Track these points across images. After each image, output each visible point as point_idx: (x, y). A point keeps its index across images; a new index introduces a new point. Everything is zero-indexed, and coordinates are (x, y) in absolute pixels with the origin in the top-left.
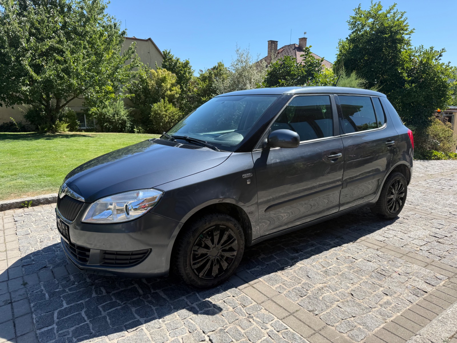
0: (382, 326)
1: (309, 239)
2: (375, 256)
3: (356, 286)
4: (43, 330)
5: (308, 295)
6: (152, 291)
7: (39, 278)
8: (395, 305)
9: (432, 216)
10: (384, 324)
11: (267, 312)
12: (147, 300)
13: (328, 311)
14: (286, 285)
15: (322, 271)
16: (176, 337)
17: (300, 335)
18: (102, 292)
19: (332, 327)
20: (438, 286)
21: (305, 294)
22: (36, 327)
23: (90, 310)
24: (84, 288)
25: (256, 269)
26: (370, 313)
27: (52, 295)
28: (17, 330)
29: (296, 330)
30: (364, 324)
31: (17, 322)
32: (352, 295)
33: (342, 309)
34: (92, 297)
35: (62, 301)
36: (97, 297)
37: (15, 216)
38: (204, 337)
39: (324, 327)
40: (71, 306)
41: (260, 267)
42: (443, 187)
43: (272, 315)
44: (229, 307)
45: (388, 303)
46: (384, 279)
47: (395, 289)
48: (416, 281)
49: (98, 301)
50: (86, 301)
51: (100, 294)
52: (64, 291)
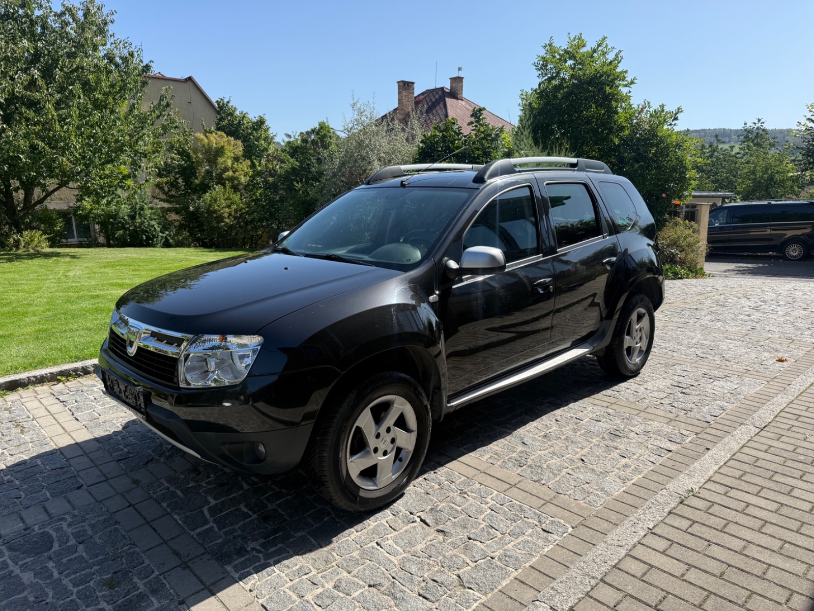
0: (622, 490)
2: (604, 415)
3: (585, 450)
5: (529, 464)
9: (674, 361)
10: (625, 488)
13: (558, 478)
17: (529, 507)
19: (565, 496)
20: (683, 443)
21: (525, 463)
22: (186, 528)
23: (250, 504)
26: (607, 478)
27: (186, 491)
29: (522, 502)
30: (602, 489)
31: (155, 525)
33: (574, 476)
34: (245, 489)
35: (206, 497)
36: (251, 488)
37: (55, 394)
39: (555, 496)
40: (222, 501)
44: (433, 484)
45: (626, 466)
46: (619, 440)
47: (633, 450)
48: (657, 439)
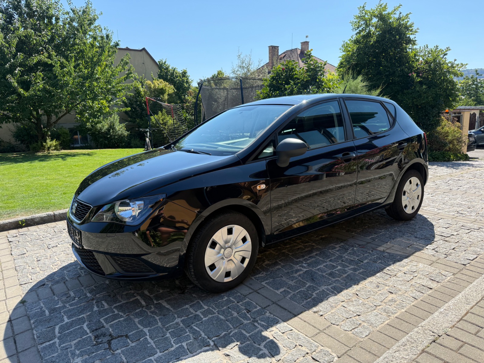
0: (386, 323)
1: (314, 244)
2: (381, 257)
3: (361, 287)
4: (44, 345)
5: (313, 297)
6: (155, 302)
7: (38, 296)
8: (400, 303)
9: (439, 216)
10: (389, 321)
11: (272, 315)
12: (150, 311)
13: (332, 311)
14: (290, 289)
15: (326, 274)
16: (180, 344)
17: (304, 336)
18: (104, 305)
19: (337, 326)
20: (443, 282)
21: (310, 296)
22: (37, 342)
23: (92, 323)
24: (85, 303)
25: (260, 275)
26: (375, 311)
27: (53, 311)
28: (18, 346)
29: (300, 331)
30: (369, 321)
31: (17, 338)
32: (357, 295)
33: (347, 309)
34: (94, 311)
35: (63, 316)
36: (99, 310)
37: (9, 236)
38: (209, 342)
39: (329, 326)
40: (72, 321)
41: (265, 273)
42: (452, 188)
43: (277, 318)
44: (233, 312)
45: (393, 301)
46: (389, 278)
47: (399, 287)
48: (421, 278)
49: (100, 315)
50: (88, 315)
51: (102, 307)
52: (64, 307)
